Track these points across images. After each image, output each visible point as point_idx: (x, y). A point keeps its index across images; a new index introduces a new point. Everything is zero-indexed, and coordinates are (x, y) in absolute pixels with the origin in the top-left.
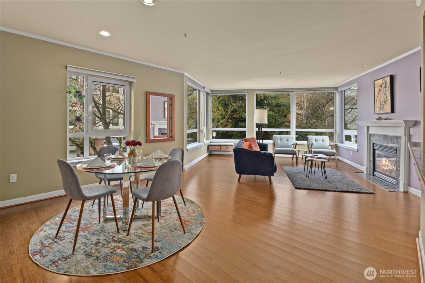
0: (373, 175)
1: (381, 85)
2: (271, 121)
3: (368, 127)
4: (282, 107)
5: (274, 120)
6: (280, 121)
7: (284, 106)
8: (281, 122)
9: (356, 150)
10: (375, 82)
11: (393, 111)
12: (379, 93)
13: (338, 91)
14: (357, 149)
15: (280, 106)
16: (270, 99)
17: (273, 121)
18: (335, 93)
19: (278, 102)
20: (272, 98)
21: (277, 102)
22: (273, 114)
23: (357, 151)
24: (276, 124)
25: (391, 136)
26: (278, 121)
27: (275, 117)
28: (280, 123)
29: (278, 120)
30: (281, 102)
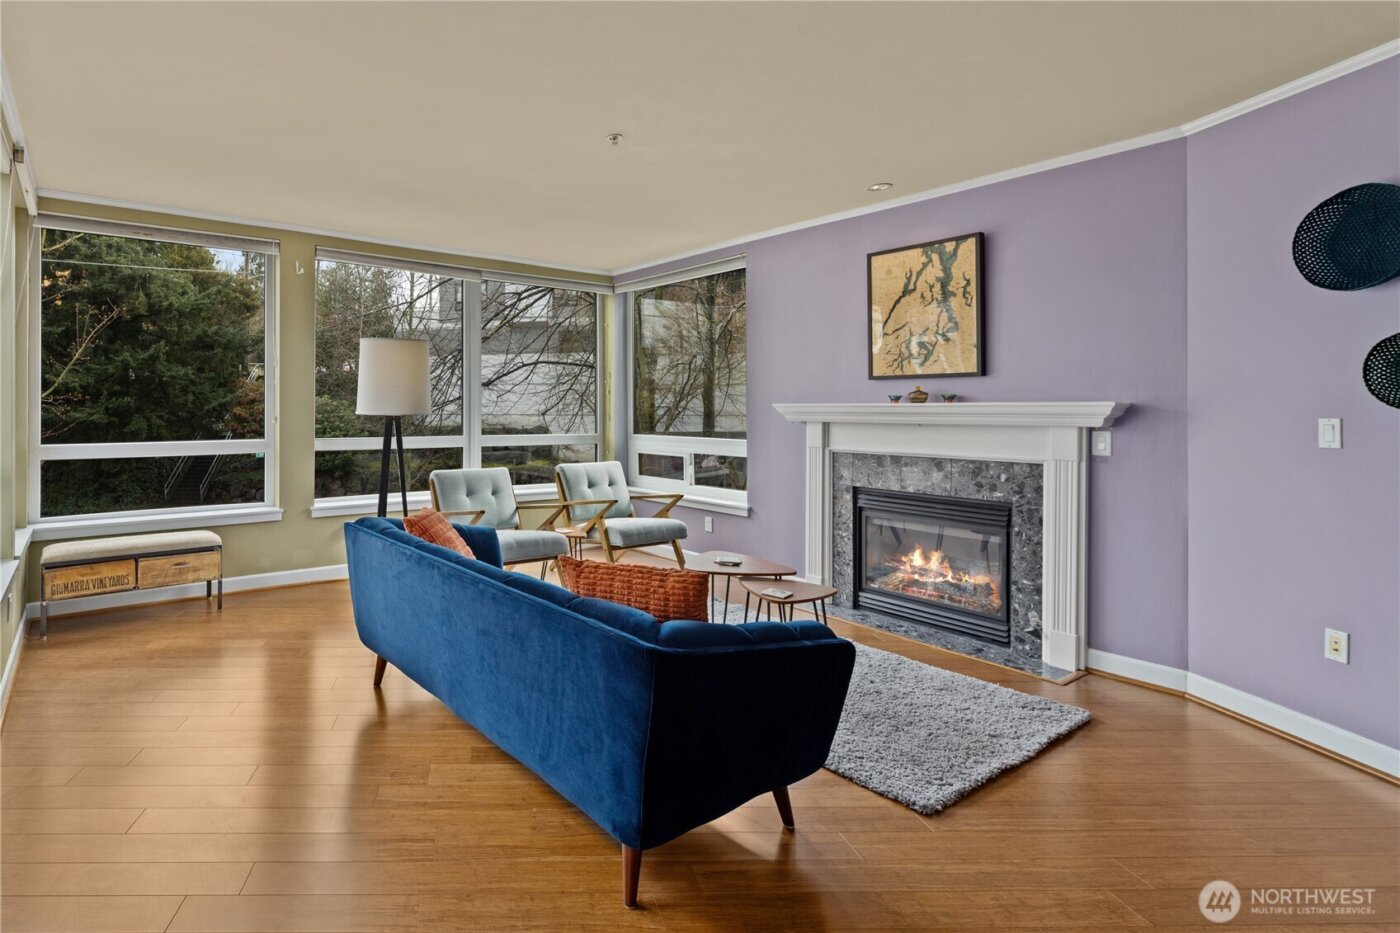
0: (856, 605)
1: (915, 270)
2: (181, 400)
3: (826, 426)
4: (218, 350)
5: (191, 398)
6: (215, 403)
7: (227, 346)
8: (220, 405)
9: (745, 514)
10: (874, 259)
11: (984, 369)
12: (903, 300)
13: (618, 291)
14: (750, 510)
15: (211, 347)
16: (174, 316)
17: (186, 401)
18: (603, 297)
19: (205, 332)
20: (181, 313)
21: (199, 331)
22: (186, 374)
23: (749, 516)
24: (200, 413)
25: (972, 462)
26: (203, 402)
27: (192, 388)
28: (214, 409)
29: (205, 399)
30: (216, 333)
